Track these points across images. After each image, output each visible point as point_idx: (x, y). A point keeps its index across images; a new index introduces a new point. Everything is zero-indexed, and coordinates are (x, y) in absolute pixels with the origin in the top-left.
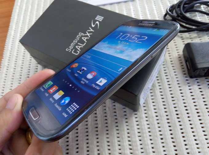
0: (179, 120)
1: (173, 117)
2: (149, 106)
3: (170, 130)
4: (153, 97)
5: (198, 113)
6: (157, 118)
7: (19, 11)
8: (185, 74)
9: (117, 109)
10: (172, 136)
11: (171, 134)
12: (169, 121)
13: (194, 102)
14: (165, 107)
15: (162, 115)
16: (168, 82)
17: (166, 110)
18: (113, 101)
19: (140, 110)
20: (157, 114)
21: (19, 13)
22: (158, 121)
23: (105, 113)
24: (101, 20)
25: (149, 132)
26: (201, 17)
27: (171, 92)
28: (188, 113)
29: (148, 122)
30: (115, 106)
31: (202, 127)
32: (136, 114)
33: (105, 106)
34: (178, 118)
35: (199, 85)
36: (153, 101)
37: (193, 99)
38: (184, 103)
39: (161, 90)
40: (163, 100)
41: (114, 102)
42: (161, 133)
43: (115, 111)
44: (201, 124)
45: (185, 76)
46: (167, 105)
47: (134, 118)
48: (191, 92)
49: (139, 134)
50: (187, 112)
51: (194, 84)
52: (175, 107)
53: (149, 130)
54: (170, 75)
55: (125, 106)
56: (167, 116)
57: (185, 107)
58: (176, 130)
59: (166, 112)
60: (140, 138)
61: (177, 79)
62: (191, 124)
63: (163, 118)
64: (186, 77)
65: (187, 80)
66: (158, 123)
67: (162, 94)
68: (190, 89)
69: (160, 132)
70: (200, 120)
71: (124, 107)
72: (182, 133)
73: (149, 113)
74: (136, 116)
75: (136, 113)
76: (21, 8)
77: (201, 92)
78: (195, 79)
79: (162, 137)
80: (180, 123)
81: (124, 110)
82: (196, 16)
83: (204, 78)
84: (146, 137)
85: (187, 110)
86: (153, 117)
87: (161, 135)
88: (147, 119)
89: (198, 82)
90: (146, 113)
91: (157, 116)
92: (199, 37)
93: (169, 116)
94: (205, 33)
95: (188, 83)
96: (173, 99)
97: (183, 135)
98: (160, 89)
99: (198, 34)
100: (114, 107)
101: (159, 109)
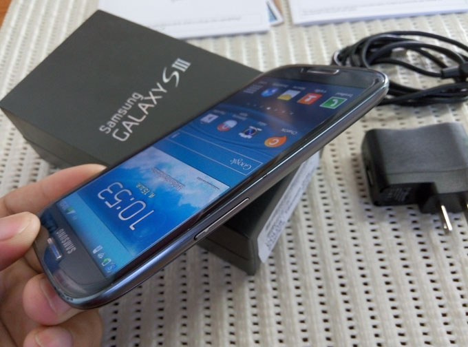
0: (346, 298)
1: (333, 292)
2: (283, 263)
3: (326, 321)
4: (291, 245)
5: (388, 283)
6: (298, 292)
7: (12, 39)
8: (364, 196)
9: (210, 268)
10: (329, 334)
11: (327, 330)
12: (323, 299)
13: (381, 260)
14: (317, 267)
15: (308, 285)
16: (327, 211)
17: (318, 275)
18: (203, 250)
19: (262, 273)
20: (297, 283)
21: (10, 43)
22: (300, 300)
23: (184, 276)
24: (184, 68)
25: (279, 323)
26: (405, 76)
27: (333, 235)
28: (366, 284)
29: (276, 301)
30: (206, 260)
31: (396, 317)
32: (252, 282)
33: (185, 261)
34: (344, 294)
35: (393, 223)
36: (293, 252)
37: (380, 252)
38: (359, 261)
39: (310, 230)
40: (314, 252)
41: (206, 253)
42: (304, 326)
43: (205, 272)
44: (394, 308)
45: (364, 200)
46: (321, 262)
47: (247, 290)
48: (375, 238)
49: (256, 328)
50: (364, 280)
51: (382, 220)
52: (339, 269)
53: (279, 318)
54: (332, 198)
55: (230, 262)
56: (320, 287)
57: (361, 268)
58: (338, 320)
59: (318, 279)
60: (257, 337)
61: (347, 207)
62: (371, 309)
63: (310, 293)
64: (366, 203)
65: (368, 210)
66: (300, 304)
67: (312, 237)
68: (373, 230)
69: (302, 324)
70: (392, 300)
71: (227, 264)
72: (351, 328)
73: (282, 280)
74: (252, 285)
75: (252, 278)
76: (16, 32)
77: (397, 237)
78: (384, 208)
79: (305, 335)
80: (348, 306)
81: (227, 271)
82: (395, 73)
83: (404, 208)
84: (271, 334)
85: (363, 276)
86: (288, 289)
87: (304, 331)
88: (275, 293)
89: (391, 216)
90: (274, 280)
91: (297, 288)
92: (399, 119)
93: (325, 287)
94: (413, 110)
95: (370, 217)
96: (335, 250)
97: (354, 332)
98: (309, 226)
99: (398, 112)
100: (205, 264)
101: (303, 271)
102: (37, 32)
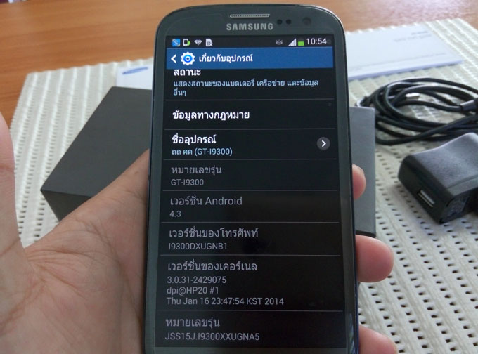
102: (55, 109)
